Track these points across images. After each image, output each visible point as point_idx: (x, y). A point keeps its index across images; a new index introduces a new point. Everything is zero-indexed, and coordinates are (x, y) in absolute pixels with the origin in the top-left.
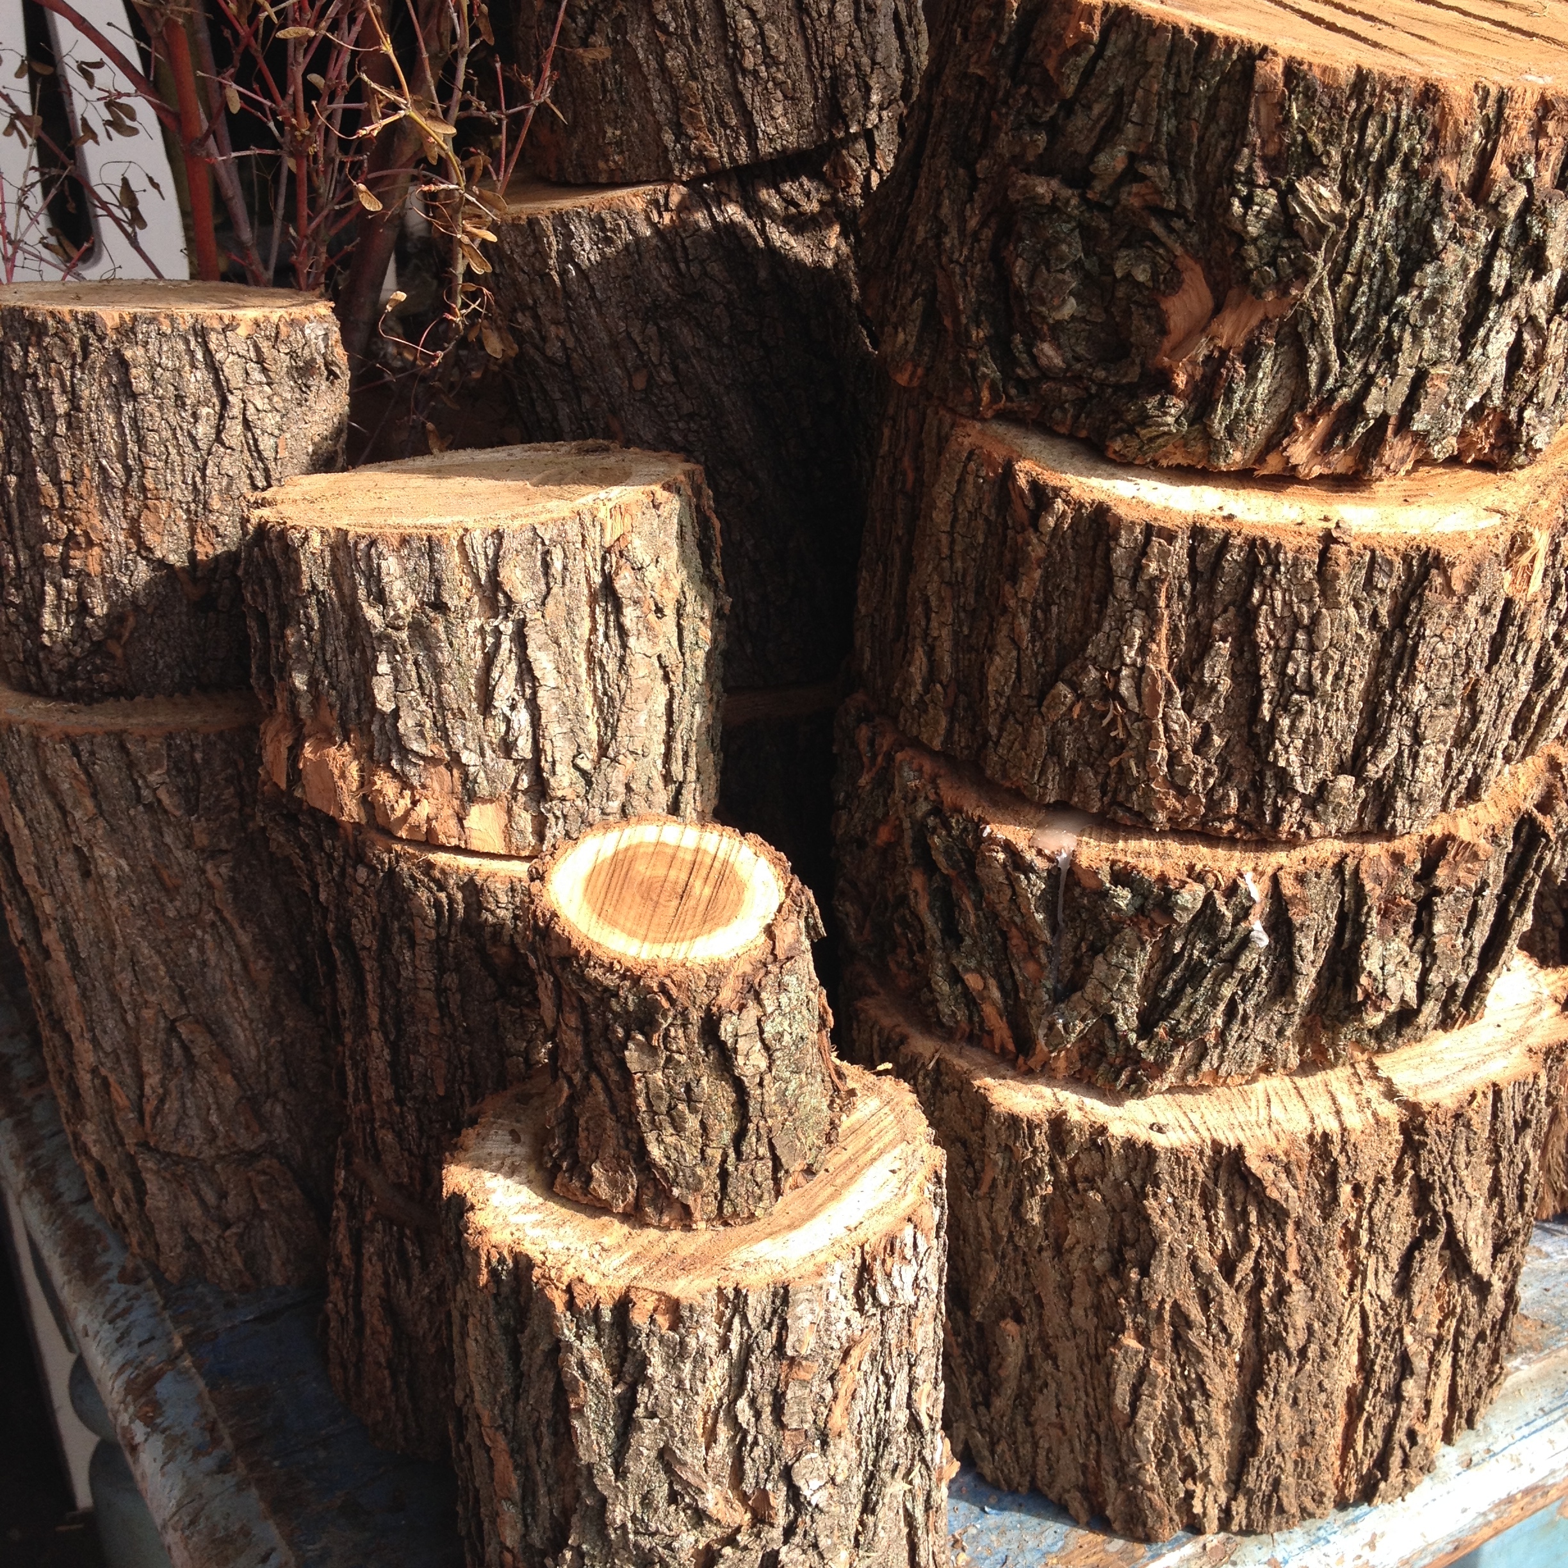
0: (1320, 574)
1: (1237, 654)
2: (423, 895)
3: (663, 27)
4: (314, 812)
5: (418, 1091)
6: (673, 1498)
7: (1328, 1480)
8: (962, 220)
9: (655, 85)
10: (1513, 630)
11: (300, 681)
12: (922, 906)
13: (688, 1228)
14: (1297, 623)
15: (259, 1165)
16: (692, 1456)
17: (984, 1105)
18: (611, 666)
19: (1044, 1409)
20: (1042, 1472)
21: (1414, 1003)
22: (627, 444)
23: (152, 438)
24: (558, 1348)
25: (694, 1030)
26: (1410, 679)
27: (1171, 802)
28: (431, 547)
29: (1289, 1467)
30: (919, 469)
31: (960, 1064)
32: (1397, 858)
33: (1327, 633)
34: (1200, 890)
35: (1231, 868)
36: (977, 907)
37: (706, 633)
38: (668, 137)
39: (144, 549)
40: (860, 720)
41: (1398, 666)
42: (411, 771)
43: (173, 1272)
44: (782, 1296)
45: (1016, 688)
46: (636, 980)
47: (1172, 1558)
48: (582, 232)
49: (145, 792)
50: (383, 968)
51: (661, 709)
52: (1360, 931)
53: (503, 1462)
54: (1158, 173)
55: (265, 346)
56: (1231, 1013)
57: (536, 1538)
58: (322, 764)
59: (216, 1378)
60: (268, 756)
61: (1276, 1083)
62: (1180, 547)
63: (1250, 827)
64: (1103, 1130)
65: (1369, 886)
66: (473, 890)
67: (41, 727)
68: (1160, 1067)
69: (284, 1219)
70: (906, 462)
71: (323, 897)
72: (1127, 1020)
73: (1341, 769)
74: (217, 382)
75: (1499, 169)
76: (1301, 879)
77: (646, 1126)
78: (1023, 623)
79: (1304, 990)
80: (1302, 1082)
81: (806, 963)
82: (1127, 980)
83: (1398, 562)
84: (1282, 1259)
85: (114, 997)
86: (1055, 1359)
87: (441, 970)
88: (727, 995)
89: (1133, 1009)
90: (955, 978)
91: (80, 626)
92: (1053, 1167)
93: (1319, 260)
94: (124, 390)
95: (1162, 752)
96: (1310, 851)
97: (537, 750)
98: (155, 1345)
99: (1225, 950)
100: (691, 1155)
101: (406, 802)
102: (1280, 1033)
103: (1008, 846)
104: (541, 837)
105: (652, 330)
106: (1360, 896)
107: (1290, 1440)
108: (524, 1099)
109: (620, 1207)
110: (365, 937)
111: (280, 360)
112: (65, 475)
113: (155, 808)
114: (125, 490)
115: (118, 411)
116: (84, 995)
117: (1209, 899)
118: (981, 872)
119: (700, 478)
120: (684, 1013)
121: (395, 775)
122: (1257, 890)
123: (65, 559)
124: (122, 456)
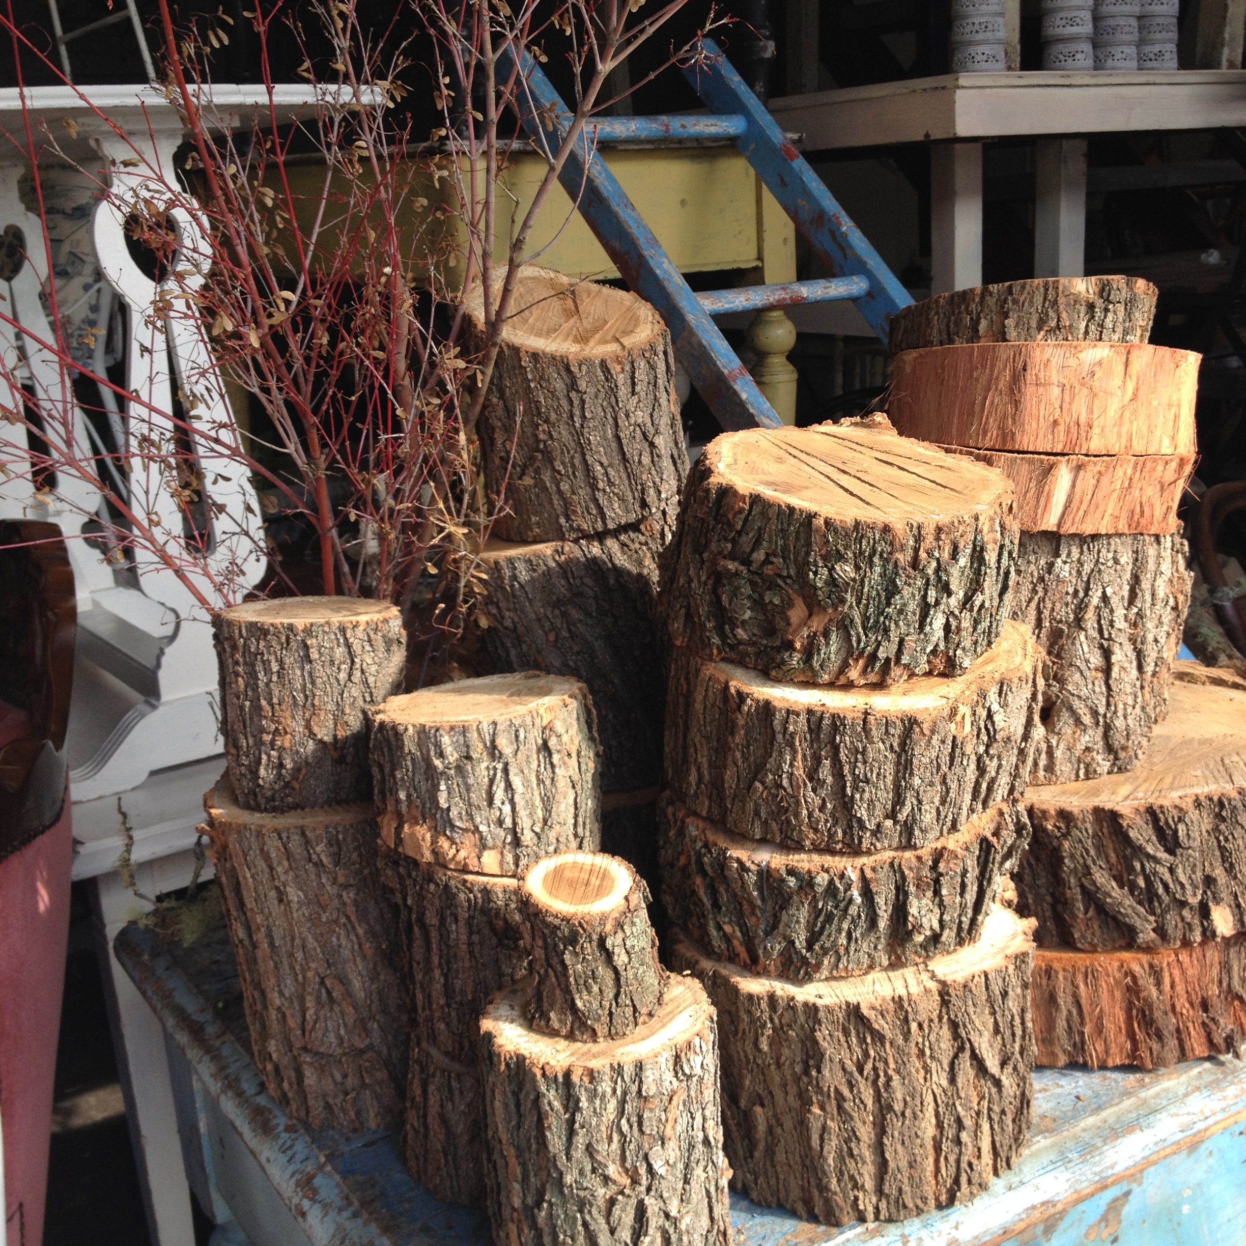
0: (864, 729)
1: (833, 765)
2: (462, 896)
3: (559, 472)
4: (407, 857)
5: (458, 999)
6: (594, 1171)
7: (929, 1189)
8: (699, 577)
9: (555, 497)
10: (958, 751)
11: (402, 795)
12: (701, 892)
13: (595, 1041)
14: (857, 751)
15: (366, 1057)
16: (602, 1147)
17: (735, 990)
18: (548, 782)
19: (780, 1156)
20: (782, 1194)
21: (938, 930)
22: (548, 673)
23: (319, 681)
24: (538, 1096)
25: (595, 944)
26: (911, 774)
27: (811, 835)
28: (464, 731)
29: (906, 1181)
30: (688, 683)
31: (724, 972)
32: (919, 858)
33: (871, 755)
34: (826, 876)
35: (841, 866)
36: (727, 891)
37: (591, 765)
38: (562, 521)
39: (312, 735)
40: (668, 804)
41: (906, 768)
42: (456, 836)
43: (316, 1124)
44: (639, 1067)
45: (737, 785)
46: (568, 921)
47: (850, 1234)
48: (521, 567)
49: (314, 857)
50: (441, 935)
51: (571, 801)
52: (906, 894)
53: (513, 1161)
54: (778, 561)
55: (372, 633)
56: (849, 936)
57: (530, 1200)
58: (413, 835)
59: (346, 1174)
60: (384, 832)
61: (877, 975)
62: (803, 718)
63: (849, 846)
64: (793, 999)
65: (907, 872)
66: (486, 892)
67: (262, 826)
68: (818, 966)
69: (378, 1089)
70: (682, 680)
71: (409, 902)
72: (800, 943)
73: (887, 817)
74: (350, 653)
75: (923, 555)
76: (874, 869)
77: (574, 991)
78: (738, 755)
79: (882, 924)
80: (891, 974)
81: (644, 914)
82: (798, 922)
83: (898, 723)
84: (886, 1063)
85: (292, 968)
86: (782, 1126)
87: (471, 933)
88: (609, 927)
89: (803, 937)
90: (719, 928)
91: (279, 776)
92: (772, 1020)
93: (848, 596)
94: (307, 658)
95: (805, 812)
96: (878, 857)
97: (515, 823)
98: (310, 1162)
99: (842, 905)
100: (596, 1004)
101: (453, 851)
102: (875, 948)
103: (738, 861)
104: (517, 866)
105: (557, 612)
106: (904, 877)
107: (904, 1164)
108: (514, 992)
109: (564, 1032)
110: (432, 919)
111: (378, 639)
112: (275, 700)
113: (319, 864)
114: (304, 706)
115: (303, 669)
116: (276, 967)
117: (831, 882)
118: (727, 873)
119: (586, 690)
120: (590, 936)
121: (448, 838)
122: (854, 876)
123: (273, 742)
124: (304, 690)
